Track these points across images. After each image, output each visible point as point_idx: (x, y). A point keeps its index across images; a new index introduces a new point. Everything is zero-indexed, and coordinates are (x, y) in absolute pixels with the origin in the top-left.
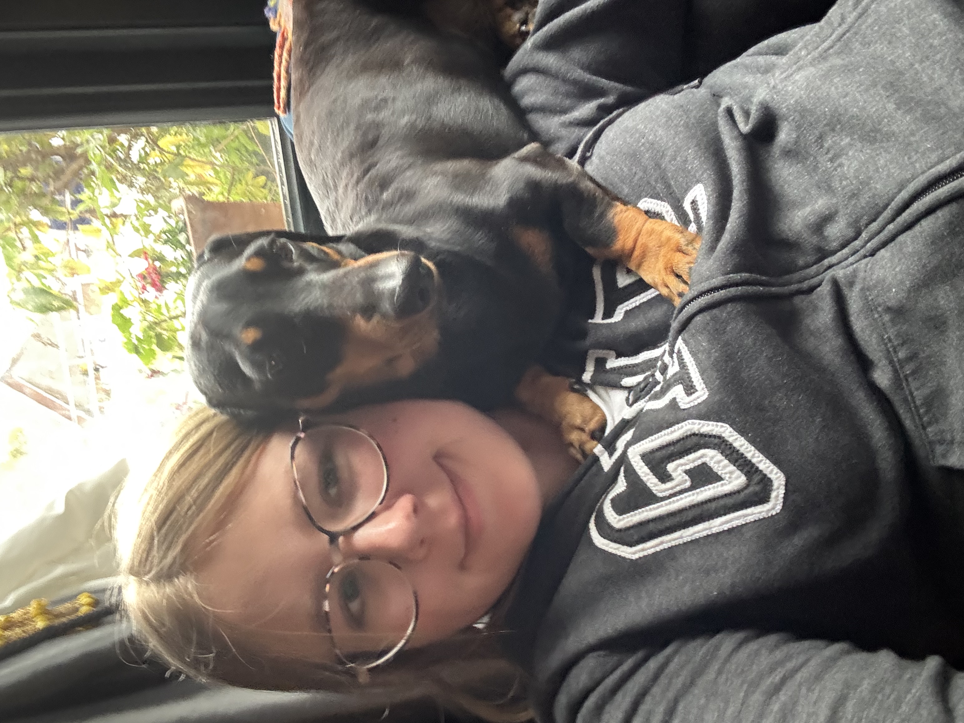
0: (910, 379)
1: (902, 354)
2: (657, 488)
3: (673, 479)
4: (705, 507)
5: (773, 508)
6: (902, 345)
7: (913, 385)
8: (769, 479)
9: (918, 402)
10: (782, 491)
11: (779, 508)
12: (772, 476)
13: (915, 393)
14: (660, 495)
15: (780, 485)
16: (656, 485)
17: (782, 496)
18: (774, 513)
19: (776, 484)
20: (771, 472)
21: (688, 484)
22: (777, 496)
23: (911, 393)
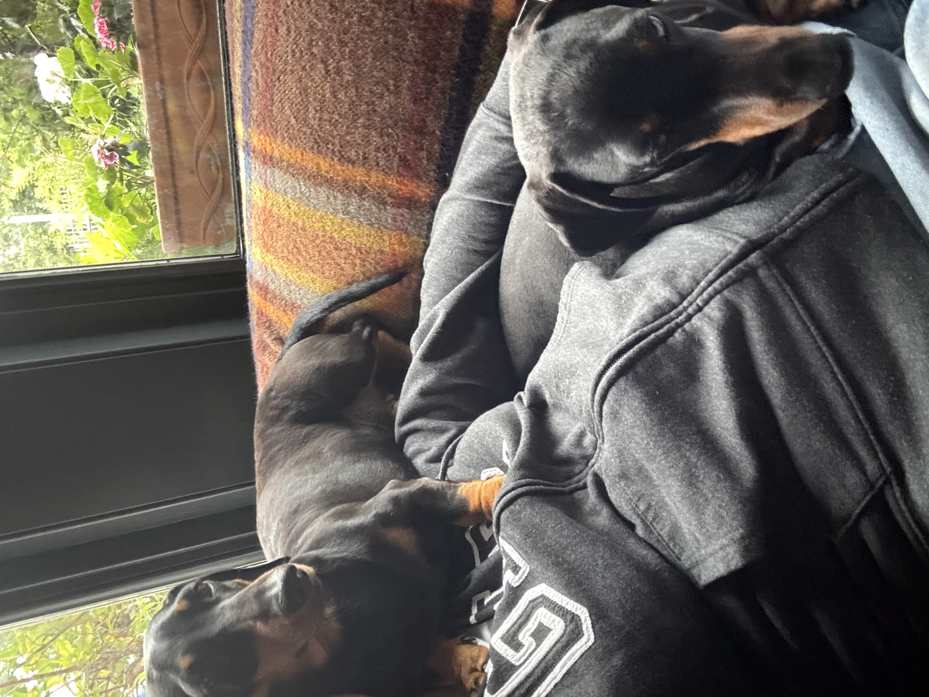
0: (654, 524)
1: (642, 507)
2: (515, 658)
3: (524, 645)
4: (547, 658)
5: (588, 640)
6: (639, 500)
7: (658, 527)
8: (577, 615)
9: (666, 539)
10: (589, 622)
11: (592, 637)
12: (578, 613)
13: (661, 533)
14: (517, 664)
15: (586, 617)
16: (513, 656)
17: (590, 626)
18: (590, 643)
19: (583, 618)
20: (577, 609)
21: (534, 644)
22: (587, 628)
23: (660, 535)
